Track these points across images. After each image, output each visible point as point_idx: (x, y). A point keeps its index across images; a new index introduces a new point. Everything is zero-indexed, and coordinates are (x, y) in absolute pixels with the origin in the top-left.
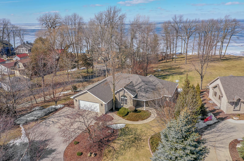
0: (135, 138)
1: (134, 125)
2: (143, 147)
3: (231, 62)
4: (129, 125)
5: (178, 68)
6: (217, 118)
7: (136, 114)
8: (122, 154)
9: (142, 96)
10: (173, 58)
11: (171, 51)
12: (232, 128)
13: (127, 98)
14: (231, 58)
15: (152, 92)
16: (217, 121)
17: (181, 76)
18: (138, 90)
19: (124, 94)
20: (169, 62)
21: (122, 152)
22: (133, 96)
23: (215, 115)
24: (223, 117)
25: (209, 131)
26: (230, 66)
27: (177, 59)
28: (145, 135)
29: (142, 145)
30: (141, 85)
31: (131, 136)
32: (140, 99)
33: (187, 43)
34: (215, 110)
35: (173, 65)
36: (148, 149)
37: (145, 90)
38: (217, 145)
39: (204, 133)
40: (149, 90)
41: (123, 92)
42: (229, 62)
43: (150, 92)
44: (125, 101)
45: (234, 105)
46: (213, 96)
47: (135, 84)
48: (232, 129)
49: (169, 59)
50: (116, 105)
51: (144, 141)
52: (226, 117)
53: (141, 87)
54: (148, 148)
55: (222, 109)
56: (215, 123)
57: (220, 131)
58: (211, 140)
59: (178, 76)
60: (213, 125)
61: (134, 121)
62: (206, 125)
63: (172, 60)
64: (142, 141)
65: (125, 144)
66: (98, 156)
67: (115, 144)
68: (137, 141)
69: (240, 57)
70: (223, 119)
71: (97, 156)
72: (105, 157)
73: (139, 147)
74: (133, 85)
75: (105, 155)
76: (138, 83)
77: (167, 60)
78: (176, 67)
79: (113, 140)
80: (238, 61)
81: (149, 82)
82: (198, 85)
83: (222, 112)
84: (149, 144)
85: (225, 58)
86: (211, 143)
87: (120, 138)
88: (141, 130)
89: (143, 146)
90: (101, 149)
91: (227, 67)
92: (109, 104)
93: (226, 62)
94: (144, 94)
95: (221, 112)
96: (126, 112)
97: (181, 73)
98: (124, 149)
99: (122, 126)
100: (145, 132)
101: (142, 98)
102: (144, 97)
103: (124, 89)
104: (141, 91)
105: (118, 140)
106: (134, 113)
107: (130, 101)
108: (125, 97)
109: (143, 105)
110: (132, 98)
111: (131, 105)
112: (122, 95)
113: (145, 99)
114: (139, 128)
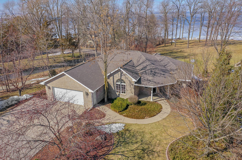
0: (142, 150)
1: (138, 125)
3: (237, 46)
4: (131, 125)
5: (181, 52)
7: (140, 107)
9: (148, 80)
13: (125, 83)
15: (161, 74)
18: (142, 71)
19: (121, 78)
22: (134, 80)
27: (177, 44)
28: (159, 144)
30: (145, 65)
31: (136, 146)
35: (173, 49)
37: (151, 71)
40: (157, 71)
41: (120, 75)
43: (159, 75)
44: (122, 88)
47: (136, 65)
49: (168, 43)
50: (109, 95)
51: (159, 156)
53: (146, 67)
61: (137, 118)
63: (171, 44)
68: (148, 155)
76: (141, 61)
79: (105, 155)
87: (117, 150)
92: (99, 93)
94: (150, 78)
96: (125, 105)
97: (185, 57)
99: (120, 127)
100: (159, 137)
101: (147, 83)
102: (150, 82)
103: (121, 69)
104: (146, 74)
105: (114, 154)
106: (136, 107)
107: (130, 89)
108: (122, 83)
109: (149, 93)
110: (132, 83)
111: (132, 95)
112: (117, 79)
113: (152, 84)
114: (147, 131)
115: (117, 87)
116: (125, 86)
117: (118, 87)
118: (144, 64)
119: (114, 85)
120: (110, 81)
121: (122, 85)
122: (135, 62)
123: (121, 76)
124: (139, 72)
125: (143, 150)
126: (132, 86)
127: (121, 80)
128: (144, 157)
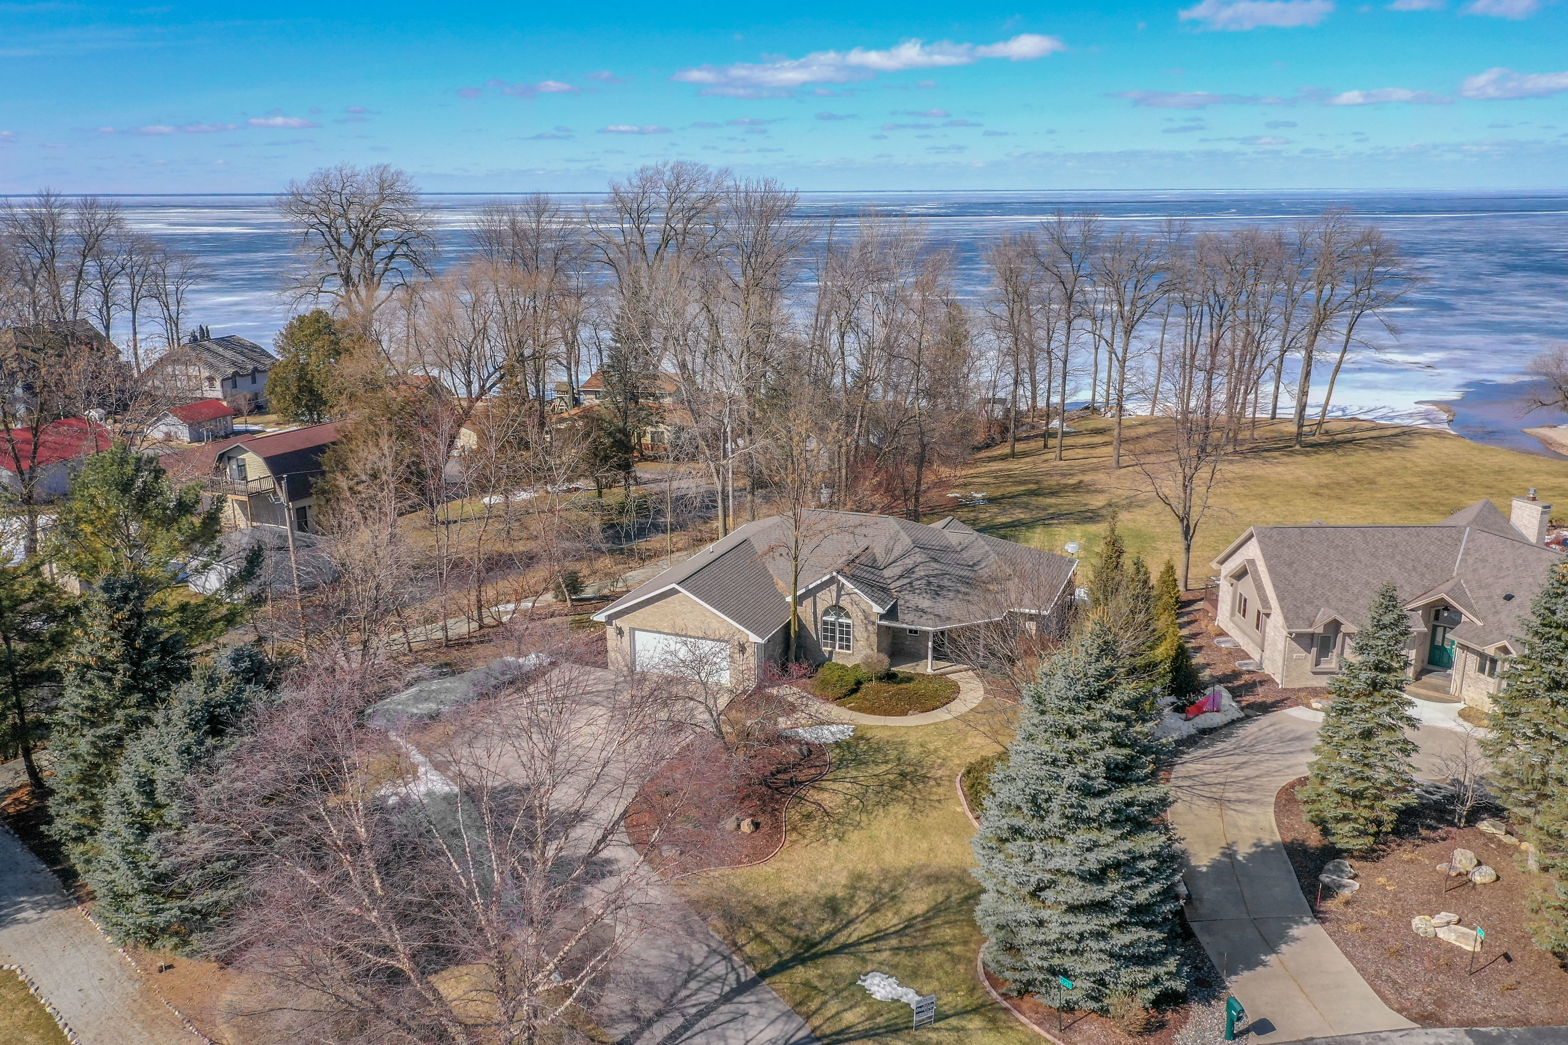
0: (901, 775)
1: (890, 728)
2: (937, 804)
3: (1350, 459)
4: (871, 727)
5: (1078, 488)
6: (1244, 704)
7: (893, 688)
8: (858, 826)
9: (917, 609)
10: (1049, 435)
11: (1034, 398)
12: (1299, 738)
13: (850, 618)
14: (1358, 435)
15: (958, 592)
16: (1243, 715)
17: (1092, 528)
18: (899, 583)
19: (838, 600)
20: (1025, 454)
21: (858, 818)
22: (877, 609)
23: (1235, 693)
24: (1269, 700)
25: (1202, 751)
26: (1342, 479)
27: (1068, 441)
28: (941, 765)
29: (935, 798)
30: (909, 562)
31: (884, 768)
32: (906, 622)
33: (1120, 355)
34: (1236, 675)
35: (1047, 474)
36: (959, 809)
37: (929, 584)
38: (1230, 795)
39: (1185, 756)
40: (946, 583)
41: (834, 594)
42: (1343, 460)
43: (951, 595)
44: (841, 632)
45: (1314, 650)
46: (1233, 614)
47: (881, 559)
48: (1297, 744)
49: (1028, 438)
51: (939, 785)
52: (1278, 702)
53: (911, 571)
54: (962, 807)
55: (1268, 670)
56: (1233, 722)
57: (1249, 750)
58: (1206, 780)
59: (1078, 530)
60: (1221, 728)
61: (887, 713)
62: (1193, 731)
63: (1042, 443)
64: (932, 783)
65: (864, 795)
66: (765, 829)
67: (826, 795)
68: (912, 783)
69: (1404, 433)
70: (1265, 708)
71: (763, 830)
72: (794, 836)
73: (920, 803)
74: (875, 561)
75: (794, 829)
76: (897, 552)
77: (1020, 447)
78: (1064, 481)
79: (813, 780)
80: (1390, 454)
81: (946, 549)
82: (1170, 569)
83: (1266, 681)
84: (960, 792)
85: (1325, 439)
86: (1206, 788)
87: (840, 773)
88: (922, 746)
89: (939, 801)
90: (774, 810)
91: (1326, 486)
92: (773, 646)
93: (1329, 456)
94: (925, 603)
95: (1261, 683)
96: (851, 682)
97: (1091, 517)
98: (864, 810)
99: (843, 732)
100: (942, 753)
101: (916, 619)
102: (925, 617)
103: (840, 578)
104: (913, 591)
105: (834, 780)
106: (884, 686)
107: (865, 635)
108: (839, 616)
109: (922, 652)
110: (872, 618)
111: (869, 651)
112: (826, 605)
113: (930, 622)
114: (912, 740)
115: (826, 630)
116: (848, 626)
117: (829, 629)
118: (907, 561)
119: (816, 625)
120: (805, 611)
121: (841, 625)
122: (879, 552)
123: (839, 596)
124: (892, 586)
125: (903, 775)
126: (870, 628)
127: (838, 609)
128: (905, 786)
